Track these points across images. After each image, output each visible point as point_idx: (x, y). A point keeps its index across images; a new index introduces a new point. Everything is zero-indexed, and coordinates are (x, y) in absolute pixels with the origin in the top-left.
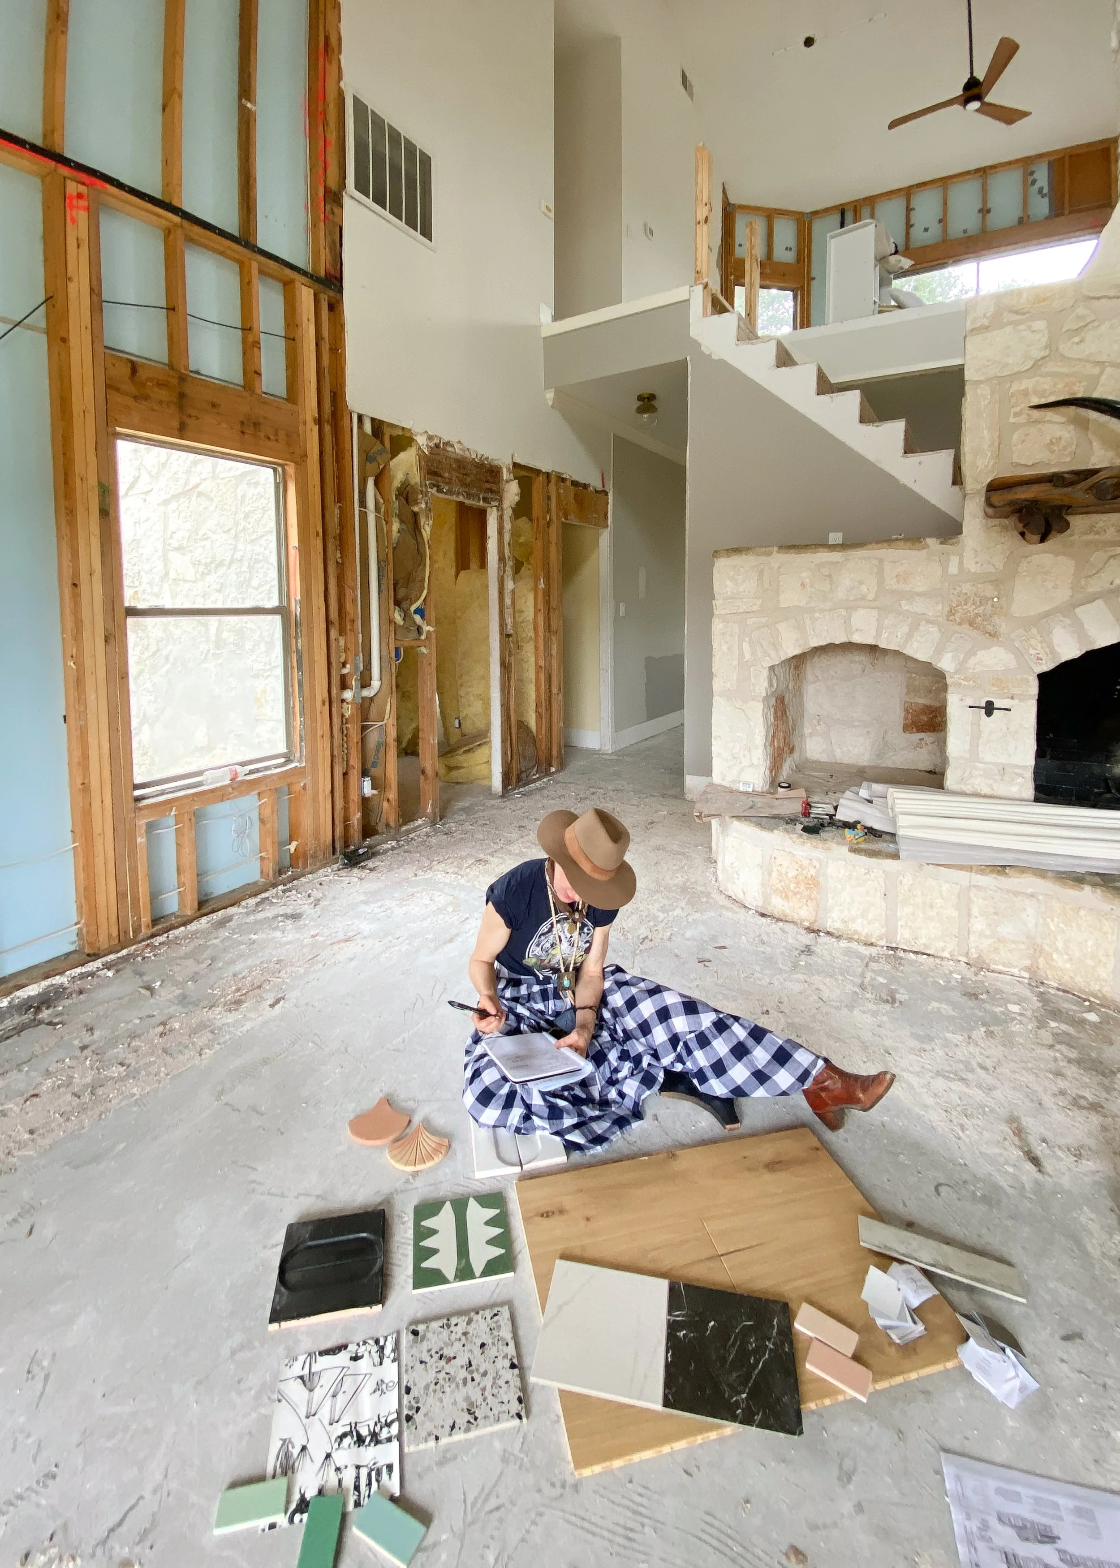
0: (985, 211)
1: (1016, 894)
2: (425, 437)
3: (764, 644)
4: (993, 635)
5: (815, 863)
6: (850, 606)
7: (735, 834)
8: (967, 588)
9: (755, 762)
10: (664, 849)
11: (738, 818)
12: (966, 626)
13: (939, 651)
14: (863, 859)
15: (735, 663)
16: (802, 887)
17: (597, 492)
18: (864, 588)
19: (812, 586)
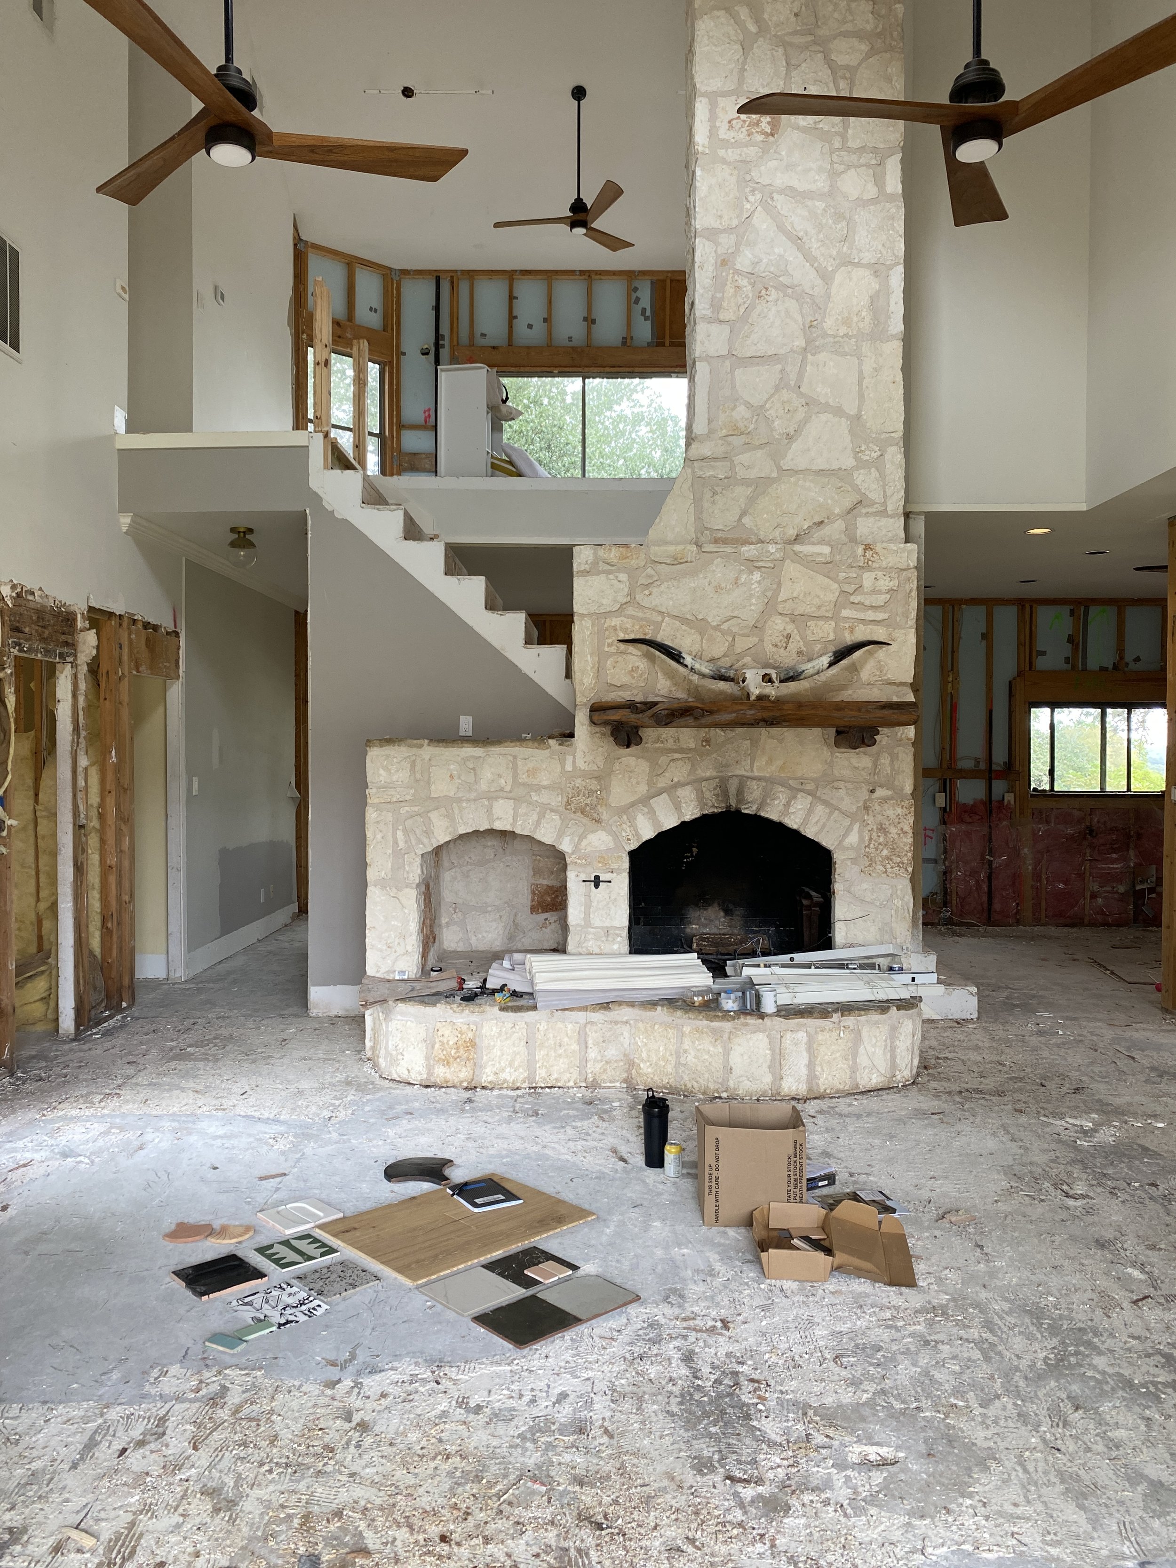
0: (590, 321)
1: (616, 1023)
2: (9, 587)
3: (418, 832)
4: (598, 821)
5: (472, 1026)
6: (491, 797)
7: (399, 1017)
8: (578, 782)
9: (410, 949)
10: (310, 1059)
11: (403, 1000)
12: (579, 814)
13: (560, 836)
14: (511, 1015)
15: (390, 851)
16: (462, 1051)
17: (168, 633)
18: (502, 781)
19: (459, 778)
